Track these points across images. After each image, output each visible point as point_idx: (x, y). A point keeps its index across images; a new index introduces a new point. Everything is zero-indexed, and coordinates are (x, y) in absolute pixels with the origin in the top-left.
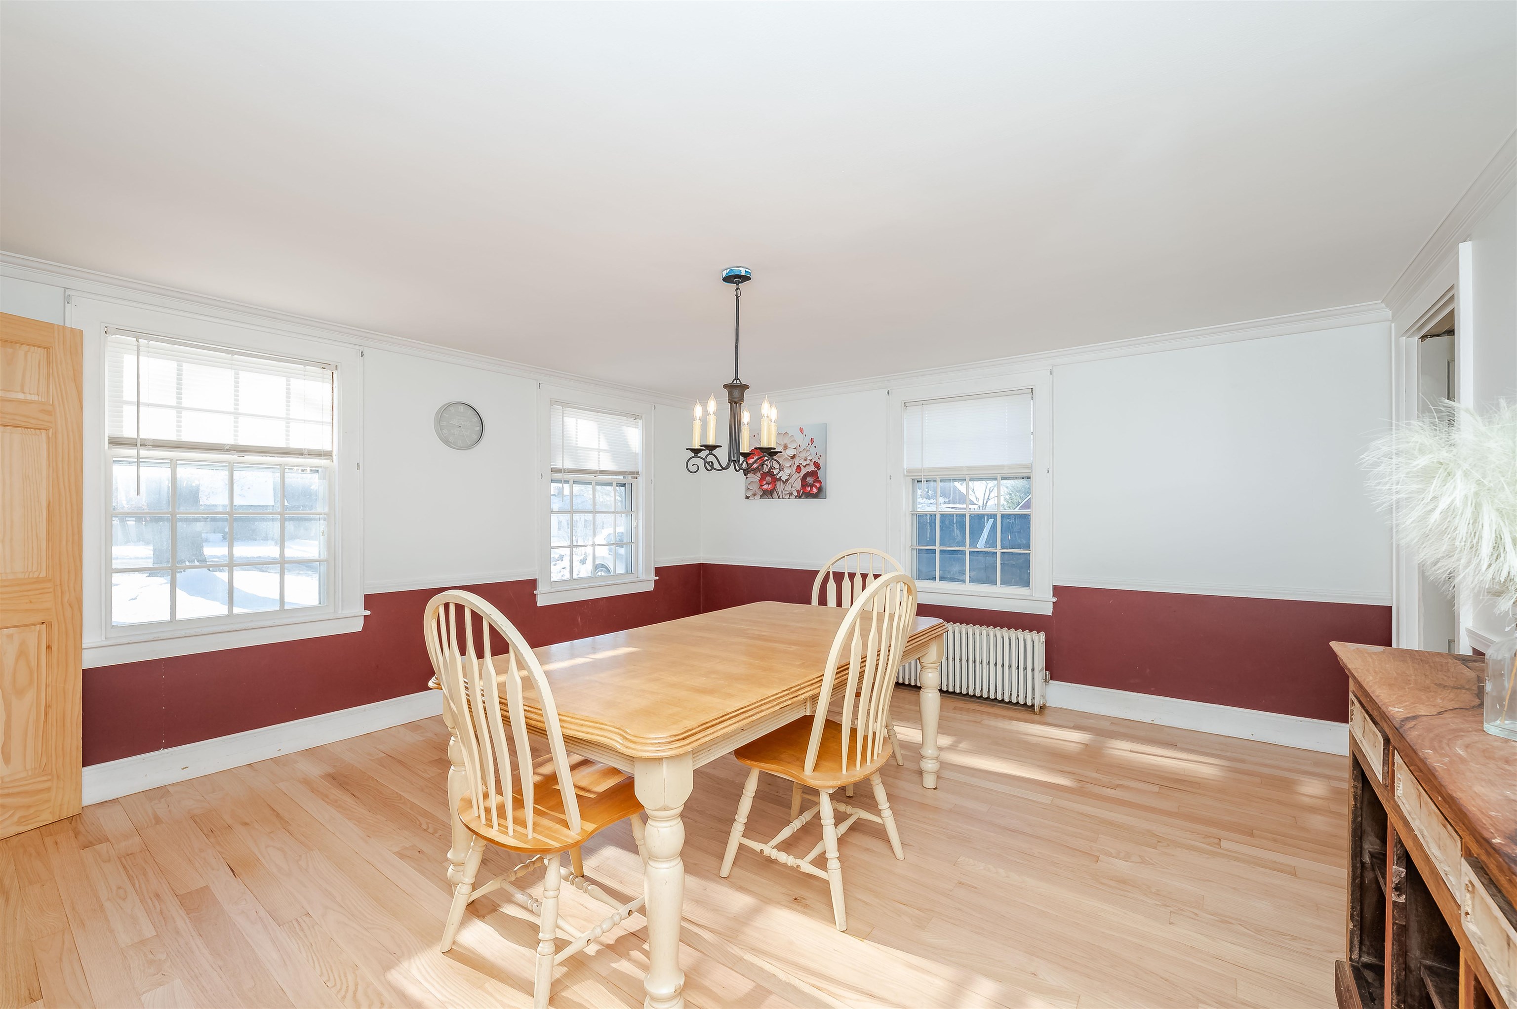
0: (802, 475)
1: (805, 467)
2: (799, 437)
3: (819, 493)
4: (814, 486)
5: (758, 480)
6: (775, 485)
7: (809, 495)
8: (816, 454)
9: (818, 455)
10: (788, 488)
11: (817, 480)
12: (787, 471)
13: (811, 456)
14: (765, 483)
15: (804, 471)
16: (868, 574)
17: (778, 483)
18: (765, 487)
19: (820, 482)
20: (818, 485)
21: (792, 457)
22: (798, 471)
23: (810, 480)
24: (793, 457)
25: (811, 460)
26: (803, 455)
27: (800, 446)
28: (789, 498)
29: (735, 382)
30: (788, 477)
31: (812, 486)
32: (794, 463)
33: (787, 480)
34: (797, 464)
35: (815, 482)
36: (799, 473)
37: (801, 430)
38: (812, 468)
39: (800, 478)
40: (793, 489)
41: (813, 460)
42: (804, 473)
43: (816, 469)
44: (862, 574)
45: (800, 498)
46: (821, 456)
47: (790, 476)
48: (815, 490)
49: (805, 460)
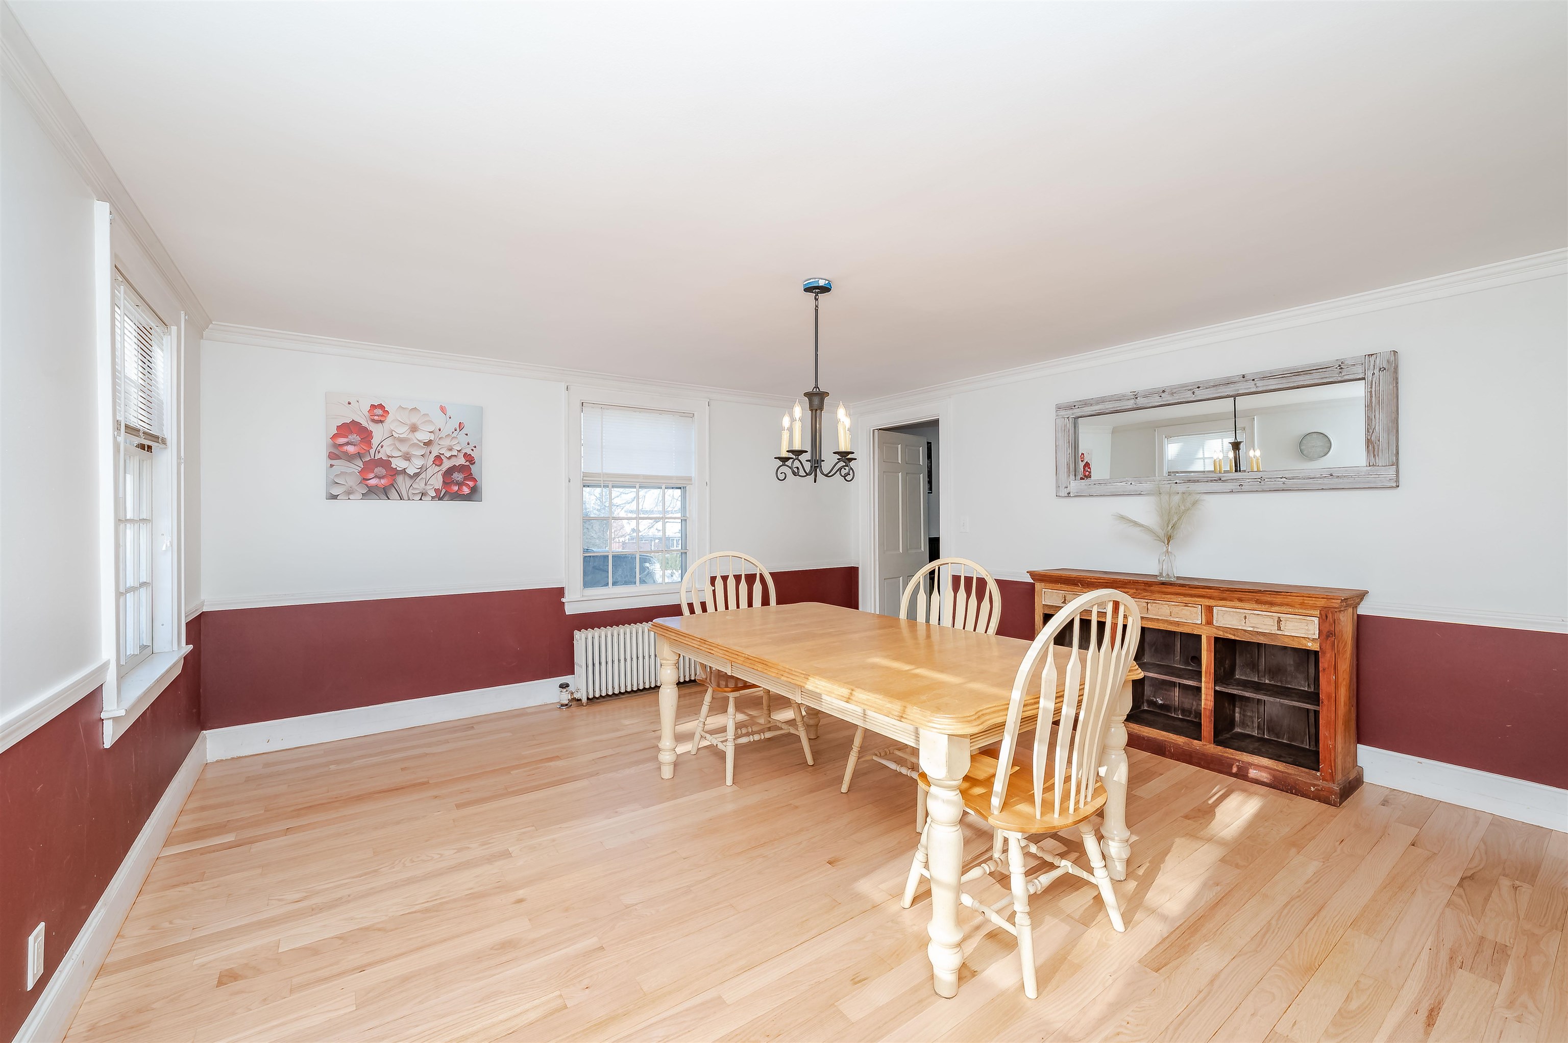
0: (444, 469)
1: (449, 458)
2: (439, 420)
3: (474, 494)
4: (464, 485)
5: (357, 471)
6: (394, 480)
7: (458, 497)
8: (468, 444)
9: (472, 445)
10: (419, 485)
11: (470, 477)
12: (418, 463)
13: (460, 443)
14: (372, 475)
15: (447, 464)
16: (728, 576)
17: (400, 479)
18: (373, 482)
19: (475, 480)
20: (471, 484)
21: (425, 444)
22: (437, 462)
23: (458, 477)
24: (428, 444)
25: (459, 451)
26: (447, 442)
27: (440, 430)
28: (421, 499)
29: (815, 390)
30: (420, 470)
31: (460, 484)
32: (430, 453)
33: (417, 475)
34: (435, 453)
35: (465, 479)
36: (439, 466)
37: (443, 409)
38: (461, 461)
39: (441, 473)
40: (428, 487)
41: (464, 451)
42: (448, 467)
43: (468, 463)
44: (735, 576)
45: (440, 499)
46: (475, 447)
47: (423, 469)
48: (466, 490)
49: (450, 450)
